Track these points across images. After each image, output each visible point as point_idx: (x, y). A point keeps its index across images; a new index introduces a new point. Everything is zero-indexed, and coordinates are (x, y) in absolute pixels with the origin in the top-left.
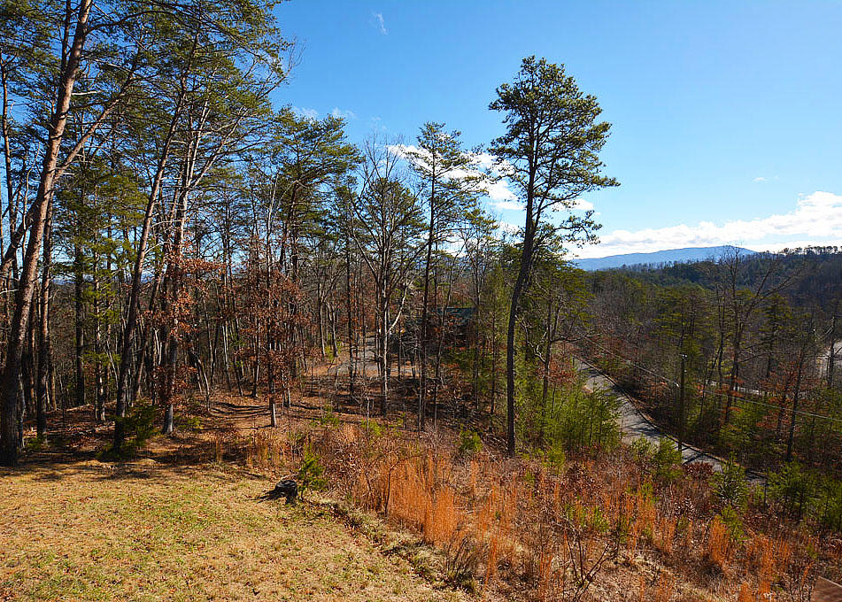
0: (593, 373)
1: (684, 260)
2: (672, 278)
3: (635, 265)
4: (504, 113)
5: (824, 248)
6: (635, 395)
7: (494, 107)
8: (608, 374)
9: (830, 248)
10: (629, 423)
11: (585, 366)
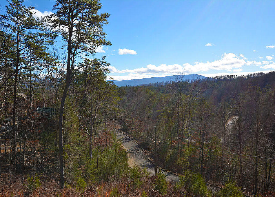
0: (128, 140)
3: (155, 83)
5: (230, 76)
6: (147, 149)
8: (136, 140)
9: (232, 76)
10: (141, 163)
11: (125, 136)
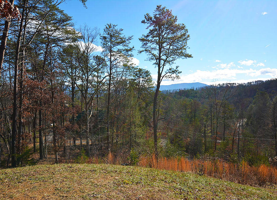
1: (182, 88)
2: (179, 96)
4: (147, 25)
5: (232, 84)
7: (143, 22)
